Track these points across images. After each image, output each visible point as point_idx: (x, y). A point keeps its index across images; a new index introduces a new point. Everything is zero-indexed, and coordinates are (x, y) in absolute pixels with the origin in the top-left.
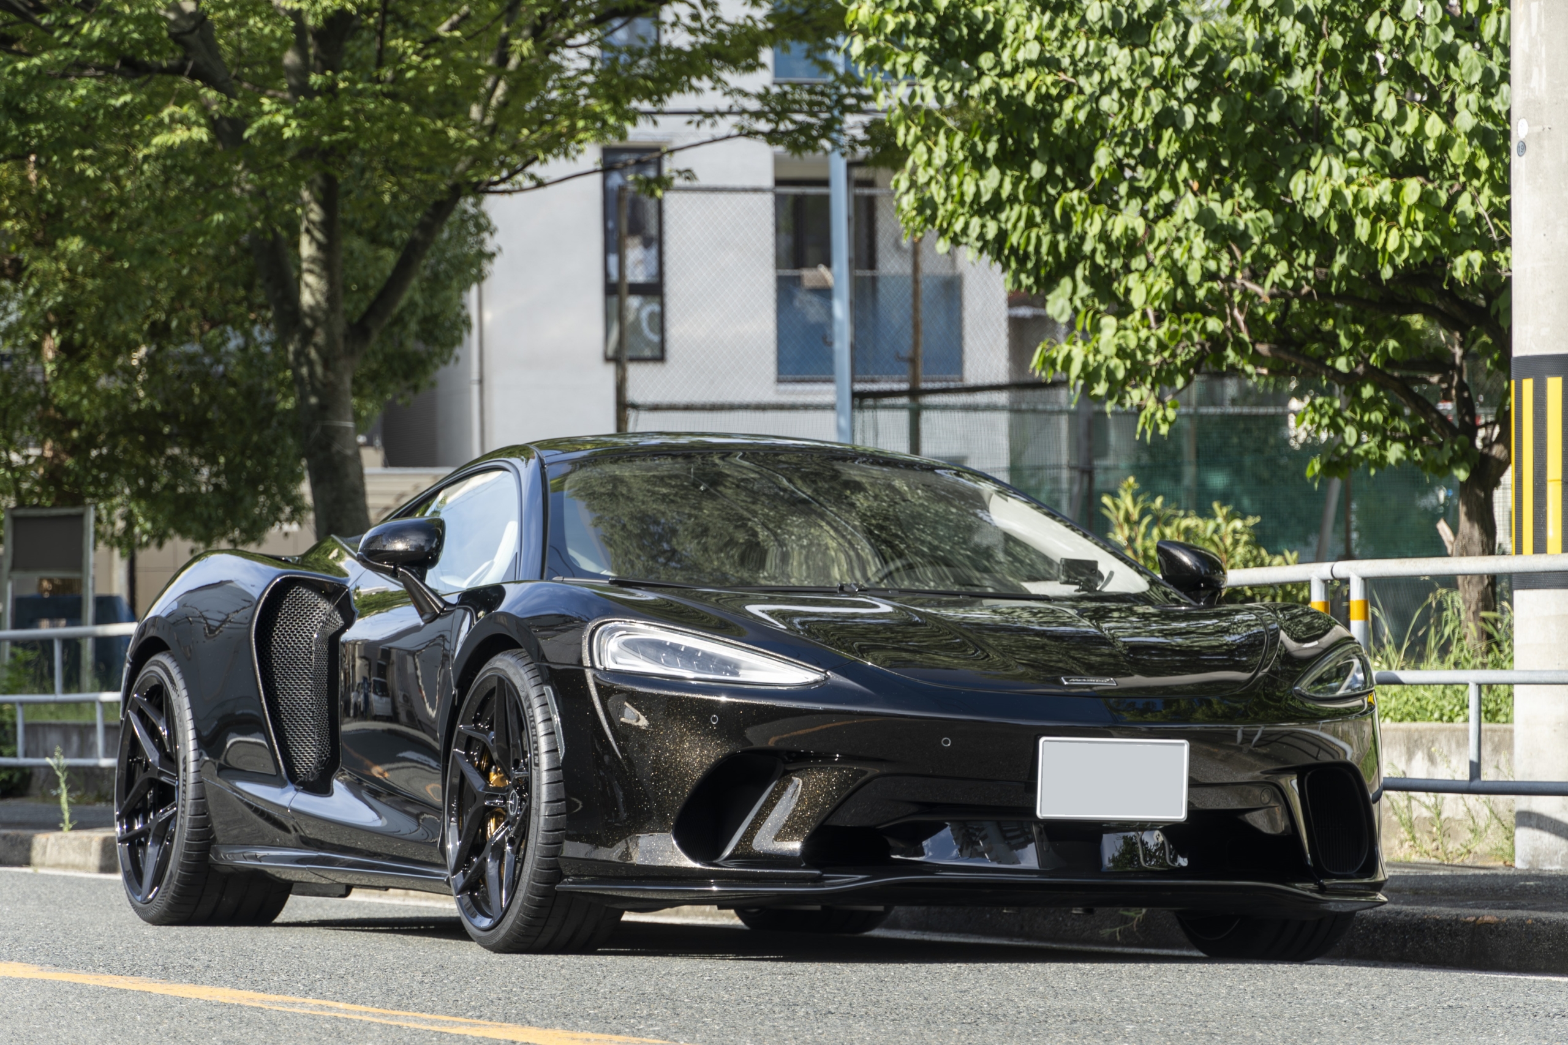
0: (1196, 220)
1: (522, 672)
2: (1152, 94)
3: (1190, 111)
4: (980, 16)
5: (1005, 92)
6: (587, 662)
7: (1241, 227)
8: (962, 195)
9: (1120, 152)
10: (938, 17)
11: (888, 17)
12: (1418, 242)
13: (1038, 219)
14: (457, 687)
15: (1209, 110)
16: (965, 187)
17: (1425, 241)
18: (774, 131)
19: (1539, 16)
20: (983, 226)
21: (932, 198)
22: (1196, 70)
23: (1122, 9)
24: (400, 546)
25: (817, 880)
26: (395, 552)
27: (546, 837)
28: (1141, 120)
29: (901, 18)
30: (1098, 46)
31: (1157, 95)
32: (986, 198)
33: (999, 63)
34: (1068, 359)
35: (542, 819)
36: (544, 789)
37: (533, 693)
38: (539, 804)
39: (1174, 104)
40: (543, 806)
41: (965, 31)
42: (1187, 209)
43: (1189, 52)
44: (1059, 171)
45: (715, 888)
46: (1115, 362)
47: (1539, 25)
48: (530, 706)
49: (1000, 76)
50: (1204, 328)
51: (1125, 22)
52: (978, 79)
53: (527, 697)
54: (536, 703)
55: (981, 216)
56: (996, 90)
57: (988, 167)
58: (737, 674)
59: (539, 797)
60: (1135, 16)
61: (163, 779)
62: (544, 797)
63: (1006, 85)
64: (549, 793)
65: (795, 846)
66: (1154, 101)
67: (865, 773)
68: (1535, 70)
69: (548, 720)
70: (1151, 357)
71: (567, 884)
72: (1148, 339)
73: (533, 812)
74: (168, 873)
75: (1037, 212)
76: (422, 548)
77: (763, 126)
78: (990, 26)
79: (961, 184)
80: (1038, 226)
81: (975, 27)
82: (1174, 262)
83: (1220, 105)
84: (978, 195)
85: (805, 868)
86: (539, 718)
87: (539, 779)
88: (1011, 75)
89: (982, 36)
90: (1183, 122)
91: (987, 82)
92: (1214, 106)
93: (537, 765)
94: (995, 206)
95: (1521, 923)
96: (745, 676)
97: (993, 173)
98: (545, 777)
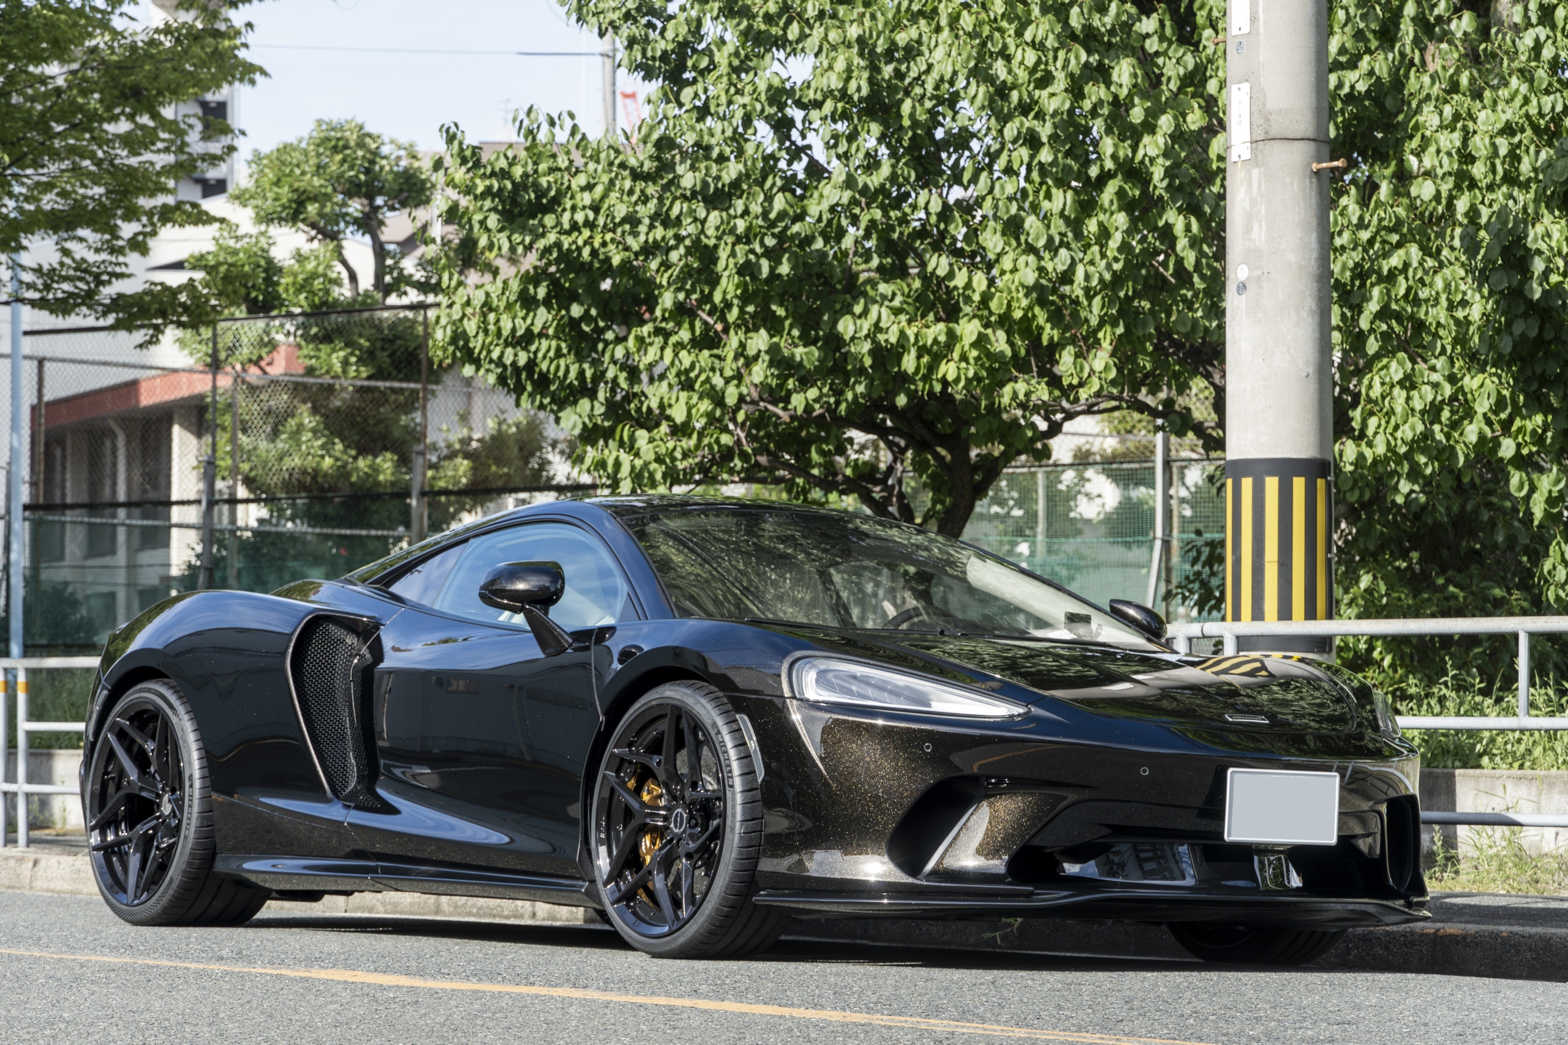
0: (767, 352)
1: (703, 701)
2: (738, 248)
3: (765, 264)
4: (545, 185)
5: (566, 246)
6: (787, 693)
7: (798, 358)
8: (499, 330)
9: (681, 296)
10: (513, 183)
11: (478, 181)
12: (971, 374)
13: (565, 351)
14: (606, 714)
15: (780, 263)
16: (502, 324)
17: (976, 373)
18: (42, 299)
19: (1259, 181)
20: (516, 355)
21: (465, 331)
22: (776, 230)
23: (710, 180)
24: (521, 586)
25: (1028, 896)
26: (517, 591)
27: (740, 853)
28: (725, 269)
29: (487, 182)
30: (689, 207)
31: (740, 249)
32: (520, 333)
33: (559, 223)
34: (617, 464)
35: (737, 837)
36: (739, 809)
37: (720, 722)
38: (734, 822)
39: (752, 257)
40: (738, 825)
41: (533, 196)
42: (760, 341)
43: (772, 216)
44: (593, 312)
45: (885, 901)
46: (654, 466)
47: (1259, 188)
48: (719, 732)
49: (559, 233)
50: (717, 441)
51: (712, 190)
52: (543, 235)
53: (714, 725)
54: (724, 730)
55: (514, 347)
56: (558, 245)
57: (538, 307)
58: (929, 706)
59: (734, 815)
60: (720, 185)
61: (144, 794)
62: (739, 817)
63: (566, 241)
64: (744, 812)
65: (998, 865)
66: (739, 255)
67: (1066, 798)
68: (1256, 225)
69: (741, 744)
70: (678, 463)
71: (762, 897)
72: (675, 449)
73: (728, 829)
74: (167, 879)
75: (563, 345)
76: (548, 588)
77: (31, 295)
78: (553, 193)
79: (498, 321)
80: (564, 356)
81: (541, 193)
82: (713, 387)
83: (789, 260)
84: (514, 330)
85: (1009, 884)
86: (729, 744)
87: (734, 799)
88: (568, 233)
89: (544, 201)
90: (760, 273)
91: (552, 237)
92: (784, 260)
93: (732, 786)
94: (526, 339)
95: (1495, 936)
96: (937, 707)
97: (542, 311)
98: (739, 798)
